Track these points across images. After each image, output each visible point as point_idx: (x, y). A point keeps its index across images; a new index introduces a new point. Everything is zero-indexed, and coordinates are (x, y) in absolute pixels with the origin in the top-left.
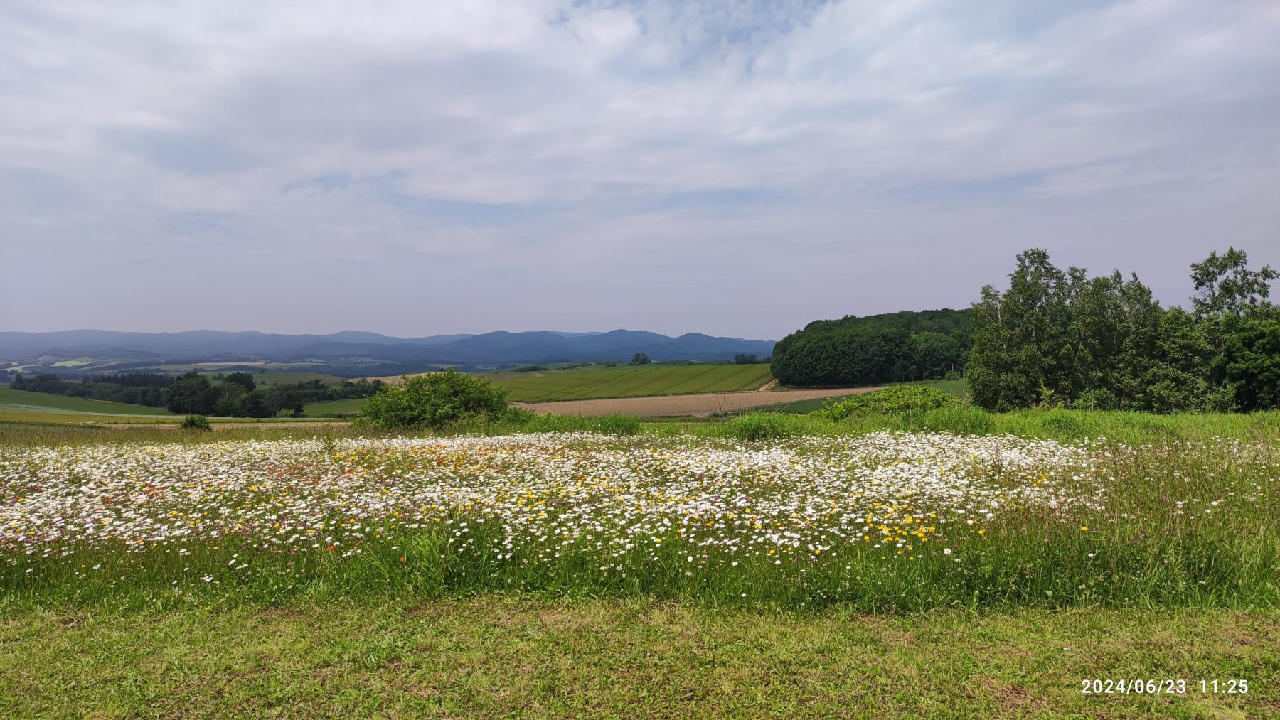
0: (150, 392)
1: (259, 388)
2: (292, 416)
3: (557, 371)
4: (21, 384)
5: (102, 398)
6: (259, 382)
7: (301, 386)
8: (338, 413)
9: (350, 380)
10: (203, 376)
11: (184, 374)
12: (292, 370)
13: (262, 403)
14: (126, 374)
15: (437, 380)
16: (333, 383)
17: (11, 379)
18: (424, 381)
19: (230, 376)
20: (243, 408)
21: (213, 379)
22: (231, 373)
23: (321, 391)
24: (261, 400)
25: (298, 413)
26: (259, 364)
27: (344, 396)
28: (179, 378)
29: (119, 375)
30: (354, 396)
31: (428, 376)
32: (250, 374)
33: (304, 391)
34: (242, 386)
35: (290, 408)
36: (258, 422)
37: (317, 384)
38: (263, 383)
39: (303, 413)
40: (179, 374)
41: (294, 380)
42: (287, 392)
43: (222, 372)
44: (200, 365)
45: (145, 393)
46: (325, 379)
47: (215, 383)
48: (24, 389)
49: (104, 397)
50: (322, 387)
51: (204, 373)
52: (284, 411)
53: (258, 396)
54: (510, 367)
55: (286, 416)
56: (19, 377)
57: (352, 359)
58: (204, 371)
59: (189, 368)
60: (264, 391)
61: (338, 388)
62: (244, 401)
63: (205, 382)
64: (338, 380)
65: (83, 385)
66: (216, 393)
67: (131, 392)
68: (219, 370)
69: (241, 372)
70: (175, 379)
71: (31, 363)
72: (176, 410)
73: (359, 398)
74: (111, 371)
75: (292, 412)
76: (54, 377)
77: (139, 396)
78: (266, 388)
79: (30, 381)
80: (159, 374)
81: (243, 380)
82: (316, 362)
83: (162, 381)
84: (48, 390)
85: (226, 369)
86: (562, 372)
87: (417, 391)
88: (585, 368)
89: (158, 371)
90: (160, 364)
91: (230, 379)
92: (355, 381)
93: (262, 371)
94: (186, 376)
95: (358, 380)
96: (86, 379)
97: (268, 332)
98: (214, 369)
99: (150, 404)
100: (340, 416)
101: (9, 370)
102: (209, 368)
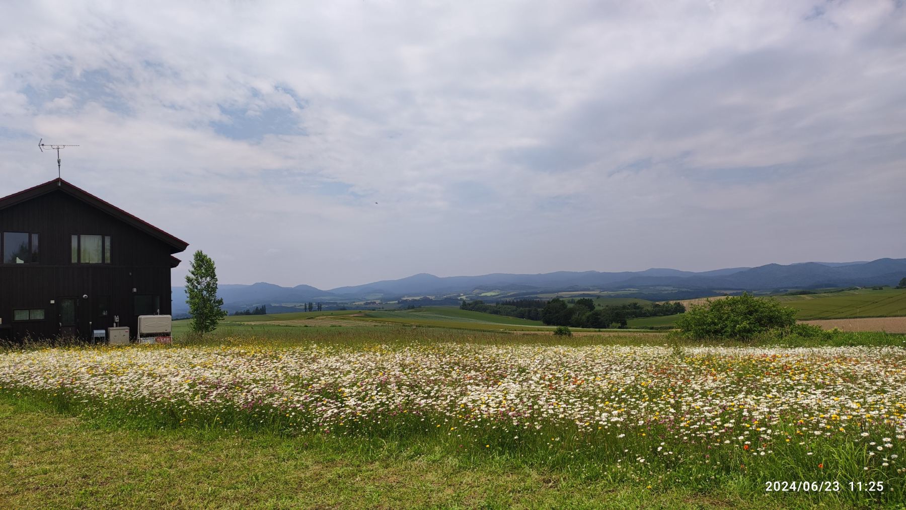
0: (532, 311)
1: (597, 308)
2: (619, 328)
3: (826, 294)
4: (465, 306)
5: (507, 315)
6: (597, 304)
7: (624, 307)
8: (650, 326)
9: (657, 303)
10: (562, 301)
11: (551, 300)
12: (618, 296)
13: (600, 318)
14: (519, 300)
15: (735, 303)
16: (647, 305)
17: (460, 304)
18: (724, 302)
19: (579, 300)
20: (588, 321)
21: (568, 303)
22: (579, 298)
23: (638, 311)
24: (599, 317)
25: (623, 325)
26: (596, 292)
27: (654, 314)
28: (549, 302)
29: (515, 301)
30: (660, 314)
31: (727, 299)
32: (591, 299)
33: (627, 311)
34: (587, 307)
35: (618, 322)
36: (599, 331)
37: (635, 306)
38: (599, 305)
39: (627, 326)
40: (548, 299)
41: (620, 303)
42: (616, 311)
43: (574, 298)
44: (561, 294)
45: (529, 311)
46: (641, 302)
47: (570, 306)
48: (467, 309)
49: (508, 314)
50: (638, 308)
51: (563, 299)
52: (614, 324)
53: (597, 314)
54: (782, 292)
55: (615, 328)
56: (464, 302)
57: (658, 288)
58: (563, 297)
59: (554, 296)
60: (601, 311)
61: (649, 309)
62: (588, 317)
63: (563, 304)
64: (649, 303)
65: (496, 307)
66: (571, 312)
67: (521, 310)
68: (572, 297)
69: (585, 298)
70: (546, 303)
71: (470, 294)
72: (548, 323)
73: (664, 315)
74: (510, 298)
75: (619, 325)
76: (481, 302)
77: (527, 314)
78: (601, 308)
79: (469, 304)
80: (537, 300)
81: (587, 303)
82: (633, 291)
83: (539, 304)
84: (478, 310)
85: (575, 296)
86: (830, 295)
87: (718, 310)
88: (852, 292)
89: (537, 298)
90: (537, 293)
91: (580, 302)
92: (661, 303)
93: (598, 297)
94: (553, 300)
95: (663, 302)
96: (498, 303)
97: (601, 271)
98: (570, 296)
99: (532, 319)
100: (652, 328)
101: (459, 298)
102: (565, 295)
